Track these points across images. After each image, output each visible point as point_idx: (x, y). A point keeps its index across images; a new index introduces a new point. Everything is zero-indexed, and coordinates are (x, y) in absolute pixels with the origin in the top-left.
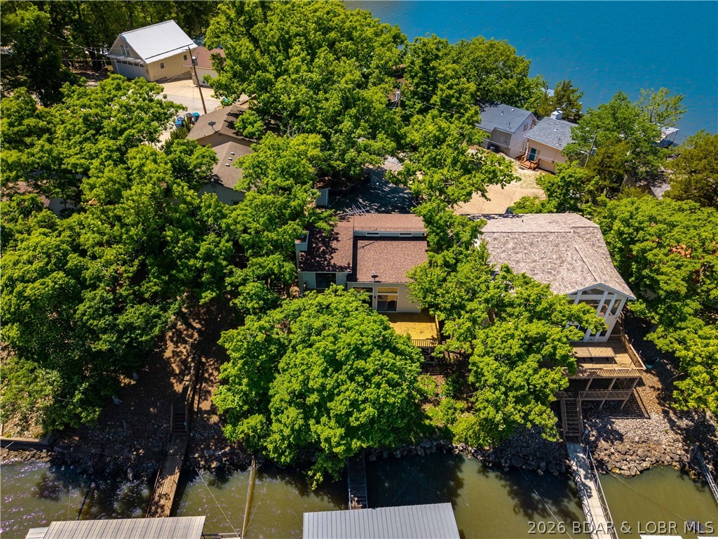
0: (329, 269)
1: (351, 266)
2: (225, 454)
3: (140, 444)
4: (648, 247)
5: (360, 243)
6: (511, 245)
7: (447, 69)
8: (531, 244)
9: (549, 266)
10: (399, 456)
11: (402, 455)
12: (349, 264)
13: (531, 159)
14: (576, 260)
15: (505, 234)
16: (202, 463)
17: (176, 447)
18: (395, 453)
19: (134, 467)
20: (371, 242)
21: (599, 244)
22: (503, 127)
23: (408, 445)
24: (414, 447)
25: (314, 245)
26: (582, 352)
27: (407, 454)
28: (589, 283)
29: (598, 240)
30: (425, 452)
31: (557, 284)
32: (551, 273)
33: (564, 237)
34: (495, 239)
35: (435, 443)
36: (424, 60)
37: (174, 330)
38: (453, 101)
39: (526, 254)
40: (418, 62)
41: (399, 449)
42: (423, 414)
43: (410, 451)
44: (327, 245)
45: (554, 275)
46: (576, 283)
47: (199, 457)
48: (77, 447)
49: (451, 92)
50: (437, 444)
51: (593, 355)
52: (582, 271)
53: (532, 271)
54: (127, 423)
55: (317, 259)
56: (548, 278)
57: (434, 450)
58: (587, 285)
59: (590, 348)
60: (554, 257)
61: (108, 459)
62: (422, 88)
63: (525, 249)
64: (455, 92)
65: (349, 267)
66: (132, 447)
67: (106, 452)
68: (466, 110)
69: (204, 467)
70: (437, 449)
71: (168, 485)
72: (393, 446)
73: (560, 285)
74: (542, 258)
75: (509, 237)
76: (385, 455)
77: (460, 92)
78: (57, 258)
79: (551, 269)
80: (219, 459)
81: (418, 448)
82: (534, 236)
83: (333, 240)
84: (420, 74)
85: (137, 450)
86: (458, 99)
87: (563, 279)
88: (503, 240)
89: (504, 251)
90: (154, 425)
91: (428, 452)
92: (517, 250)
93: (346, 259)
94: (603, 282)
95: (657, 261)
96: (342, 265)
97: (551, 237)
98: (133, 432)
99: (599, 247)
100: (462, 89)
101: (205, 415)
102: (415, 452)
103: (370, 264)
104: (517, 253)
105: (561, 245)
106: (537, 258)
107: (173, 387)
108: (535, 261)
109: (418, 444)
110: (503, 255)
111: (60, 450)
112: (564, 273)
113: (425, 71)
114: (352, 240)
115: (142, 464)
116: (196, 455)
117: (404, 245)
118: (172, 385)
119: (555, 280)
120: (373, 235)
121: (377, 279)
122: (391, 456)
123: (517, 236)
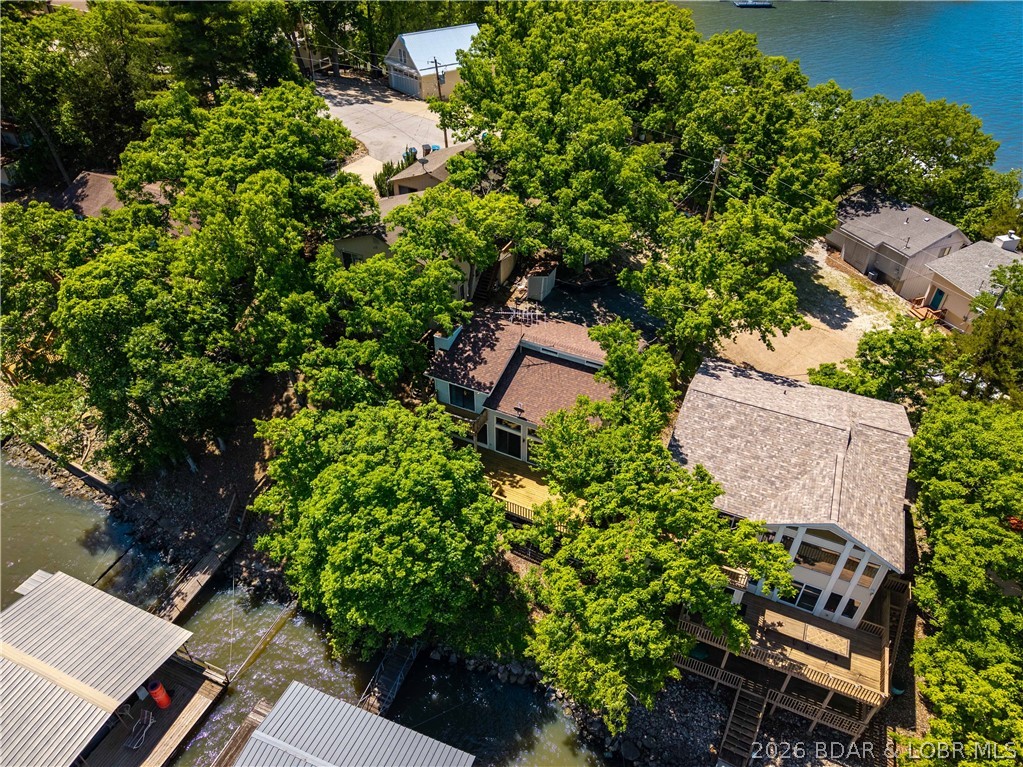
0: (463, 382)
1: (494, 386)
2: (271, 575)
3: (195, 526)
4: (948, 491)
5: (528, 360)
6: (730, 422)
7: (801, 135)
8: (765, 430)
9: (777, 472)
10: (471, 668)
11: (476, 669)
12: (492, 383)
13: (933, 304)
14: (824, 477)
15: (729, 403)
16: (245, 574)
17: (224, 544)
18: (467, 661)
19: (177, 549)
20: (543, 362)
21: (897, 465)
22: (896, 244)
23: (490, 659)
24: (496, 665)
25: (461, 346)
26: (792, 627)
27: (483, 671)
28: (818, 518)
29: (898, 458)
30: (509, 678)
31: (773, 504)
32: (773, 483)
33: (828, 434)
34: (710, 406)
35: (527, 672)
36: (769, 117)
37: (285, 405)
38: (796, 186)
39: (748, 442)
40: (761, 119)
41: (475, 658)
42: (529, 625)
43: (489, 668)
44: (476, 349)
45: (777, 488)
46: (800, 512)
47: (245, 566)
48: (140, 504)
49: (797, 172)
50: (530, 675)
51: (808, 640)
52: (821, 497)
53: (743, 470)
54: (193, 497)
55: (455, 364)
56: (764, 490)
57: (522, 681)
58: (812, 521)
59: (810, 627)
60: (793, 460)
61: (159, 530)
62: (757, 159)
63: (750, 435)
64: (803, 173)
65: (490, 388)
66: (187, 527)
67: (162, 522)
68: (814, 204)
69: (245, 579)
70: (527, 682)
71: (192, 586)
72: (468, 651)
73: (775, 507)
74: (771, 457)
75: (734, 408)
76: (453, 658)
77: (812, 175)
78: (126, 279)
79: (777, 478)
80: (263, 576)
81: (501, 668)
82: (777, 418)
83: (488, 346)
84: (759, 138)
85: (190, 531)
86: (804, 185)
87: (786, 499)
88: (721, 411)
89: (715, 428)
90: (216, 509)
91: (513, 680)
92: (736, 432)
93: (491, 375)
94: (841, 525)
95: (951, 520)
96: (482, 381)
97: (806, 429)
98: (194, 510)
99: (894, 469)
100: (818, 170)
101: (271, 520)
102: (494, 672)
103: (526, 392)
104: (733, 437)
105: (817, 445)
106: (763, 454)
107: (254, 473)
108: (757, 458)
109: (503, 662)
110: (708, 434)
111: (124, 502)
112: (794, 490)
113: (767, 133)
114: (512, 352)
115: (186, 549)
116: (243, 563)
117: (585, 378)
118: (253, 471)
119: (773, 496)
120: (549, 353)
121: (523, 415)
122: (461, 663)
123: (748, 411)
